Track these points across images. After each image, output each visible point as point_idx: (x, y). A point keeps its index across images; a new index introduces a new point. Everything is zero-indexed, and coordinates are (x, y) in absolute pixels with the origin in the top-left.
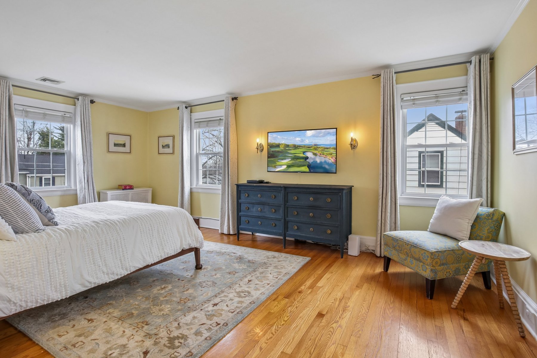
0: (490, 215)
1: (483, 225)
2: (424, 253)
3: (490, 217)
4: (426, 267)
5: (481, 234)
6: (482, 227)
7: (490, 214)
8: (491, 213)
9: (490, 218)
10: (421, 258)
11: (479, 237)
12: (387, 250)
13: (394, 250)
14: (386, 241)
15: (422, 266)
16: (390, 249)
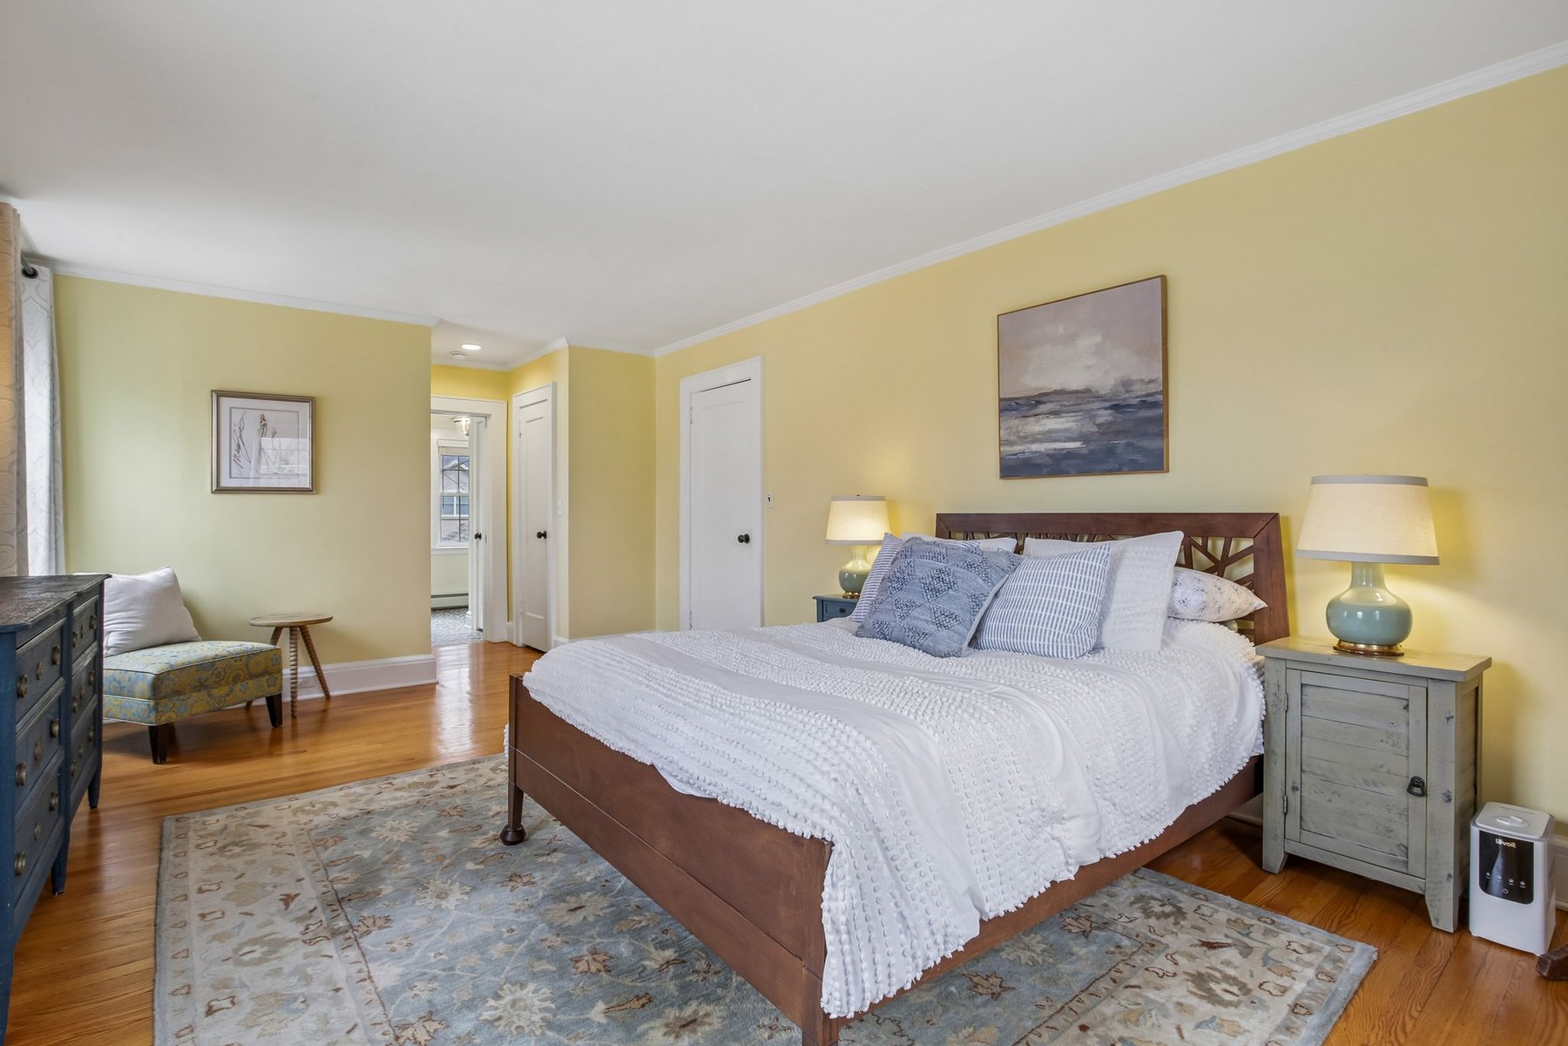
12: (172, 705)
13: (193, 694)
14: (174, 685)
15: (267, 680)
16: (181, 697)
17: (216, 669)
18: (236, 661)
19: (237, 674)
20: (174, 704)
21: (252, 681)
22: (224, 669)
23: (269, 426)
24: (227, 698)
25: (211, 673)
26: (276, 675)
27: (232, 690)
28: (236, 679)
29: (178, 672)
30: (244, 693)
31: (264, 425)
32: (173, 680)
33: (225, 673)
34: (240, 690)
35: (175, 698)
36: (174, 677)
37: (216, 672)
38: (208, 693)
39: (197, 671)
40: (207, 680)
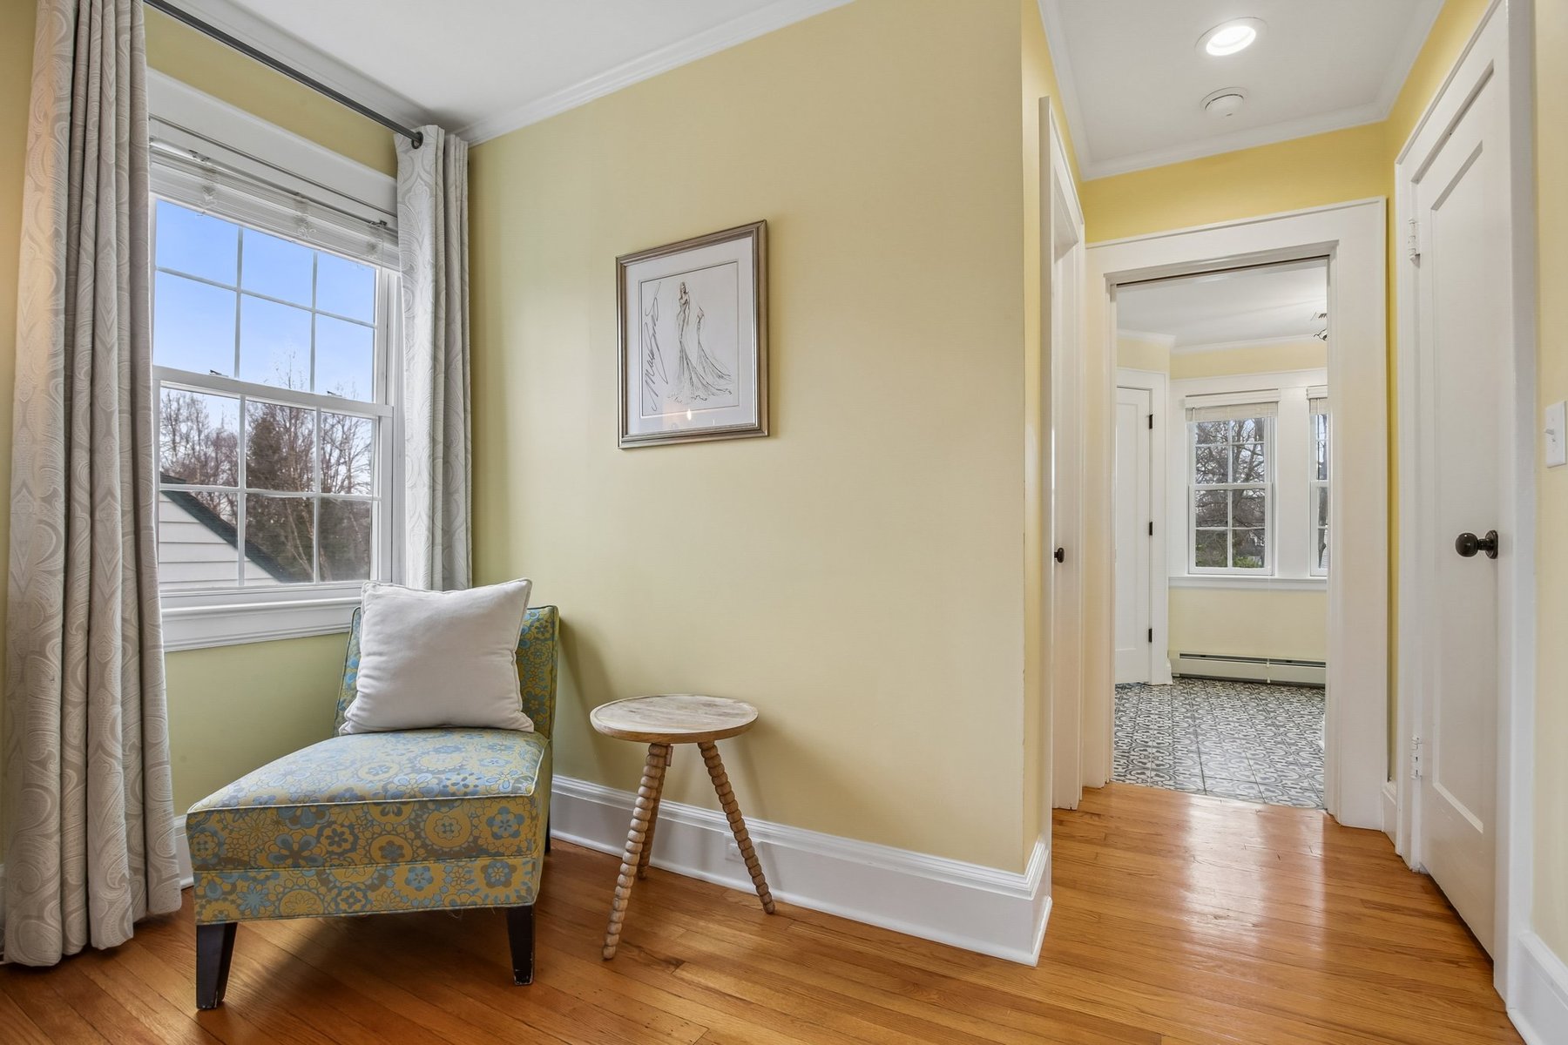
0: (546, 626)
1: (538, 661)
2: (504, 811)
3: (548, 632)
4: (508, 866)
5: (537, 691)
6: (536, 668)
7: (544, 624)
8: (546, 621)
9: (548, 635)
10: (486, 840)
11: (535, 700)
12: (227, 888)
13: (283, 873)
14: (220, 844)
15: (484, 869)
16: (252, 873)
17: (330, 824)
18: (384, 813)
19: (390, 843)
20: (234, 886)
21: (440, 866)
22: (351, 827)
23: (693, 304)
24: (371, 895)
25: (314, 831)
26: (511, 861)
27: (383, 879)
28: (393, 855)
29: (229, 817)
30: (419, 889)
31: (686, 302)
32: (214, 834)
33: (356, 838)
34: (408, 882)
35: (236, 873)
36: (218, 827)
37: (328, 832)
38: (319, 874)
39: (277, 823)
40: (305, 845)
